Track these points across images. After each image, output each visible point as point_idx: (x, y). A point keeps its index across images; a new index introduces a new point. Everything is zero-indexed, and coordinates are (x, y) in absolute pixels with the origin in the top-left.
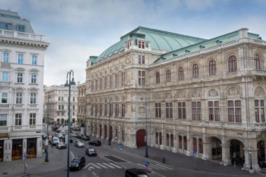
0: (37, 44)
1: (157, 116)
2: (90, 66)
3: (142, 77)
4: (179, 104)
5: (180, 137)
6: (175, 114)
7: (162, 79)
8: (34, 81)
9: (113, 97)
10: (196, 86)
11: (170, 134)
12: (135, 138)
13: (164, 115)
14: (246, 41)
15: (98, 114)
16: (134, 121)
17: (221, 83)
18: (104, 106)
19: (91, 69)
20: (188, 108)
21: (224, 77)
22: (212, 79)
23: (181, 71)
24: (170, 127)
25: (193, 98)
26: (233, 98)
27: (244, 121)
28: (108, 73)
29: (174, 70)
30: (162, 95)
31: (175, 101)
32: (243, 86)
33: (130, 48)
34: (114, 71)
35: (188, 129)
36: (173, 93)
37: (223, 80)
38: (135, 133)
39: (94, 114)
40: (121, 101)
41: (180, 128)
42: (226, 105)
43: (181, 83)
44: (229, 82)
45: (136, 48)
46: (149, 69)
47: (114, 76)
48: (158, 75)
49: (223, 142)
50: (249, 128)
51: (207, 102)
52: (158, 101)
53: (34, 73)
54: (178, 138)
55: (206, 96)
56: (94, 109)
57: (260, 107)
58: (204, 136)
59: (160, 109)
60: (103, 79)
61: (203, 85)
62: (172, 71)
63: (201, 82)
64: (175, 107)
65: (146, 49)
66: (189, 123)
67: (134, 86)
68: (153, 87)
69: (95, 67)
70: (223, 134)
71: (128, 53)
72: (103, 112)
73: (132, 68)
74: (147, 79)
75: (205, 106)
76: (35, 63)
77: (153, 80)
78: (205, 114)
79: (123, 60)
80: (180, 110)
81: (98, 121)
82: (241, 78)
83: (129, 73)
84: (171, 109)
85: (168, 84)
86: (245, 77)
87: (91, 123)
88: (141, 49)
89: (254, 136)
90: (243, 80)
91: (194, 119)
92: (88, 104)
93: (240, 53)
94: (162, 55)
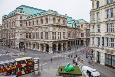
3: (21, 24)
5: (33, 44)
6: (32, 37)
7: (28, 24)
9: (12, 31)
10: (37, 27)
11: (30, 43)
12: (18, 45)
13: (28, 37)
15: (7, 37)
16: (18, 39)
17: (44, 27)
18: (9, 34)
20: (35, 34)
21: (45, 25)
22: (41, 25)
23: (33, 22)
24: (30, 41)
25: (36, 31)
26: (47, 31)
27: (49, 39)
28: (10, 22)
30: (28, 30)
31: (32, 32)
33: (17, 13)
34: (12, 21)
35: (35, 42)
36: (31, 29)
37: (44, 26)
39: (6, 37)
40: (14, 32)
41: (33, 41)
42: (45, 34)
43: (33, 26)
45: (19, 13)
46: (24, 21)
47: (12, 23)
49: (44, 45)
50: (50, 41)
51: (40, 33)
54: (32, 45)
55: (40, 31)
56: (6, 35)
57: (54, 34)
58: (39, 44)
59: (27, 35)
60: (8, 24)
62: (31, 22)
63: (39, 26)
64: (32, 34)
65: (23, 14)
66: (35, 40)
67: (18, 27)
68: (25, 27)
69: (6, 19)
70: (44, 43)
71: (16, 15)
73: (17, 20)
74: (23, 24)
75: (40, 34)
77: (25, 25)
79: (14, 17)
83: (16, 22)
85: (30, 26)
87: (5, 40)
88: (21, 14)
89: (51, 43)
90: (49, 26)
91: (37, 38)
92: (3, 33)
93: (49, 17)
94: (29, 16)
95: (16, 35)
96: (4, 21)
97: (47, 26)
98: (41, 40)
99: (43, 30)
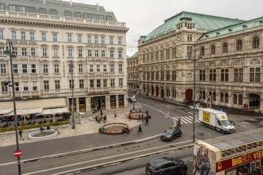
1: (201, 79)
2: (141, 44)
3: (189, 51)
4: (223, 70)
5: (222, 94)
6: (218, 78)
7: (207, 52)
8: (120, 56)
9: (165, 66)
10: (240, 57)
11: (212, 92)
12: (185, 95)
13: (207, 79)
15: (150, 79)
16: (184, 83)
18: (155, 73)
19: (142, 46)
20: (231, 73)
22: (254, 51)
23: (225, 45)
24: (213, 87)
25: (235, 66)
28: (159, 48)
29: (219, 45)
30: (207, 64)
31: (219, 68)
33: (181, 29)
34: (165, 47)
35: (230, 88)
36: (218, 62)
38: (184, 91)
39: (146, 79)
40: (171, 69)
41: (222, 88)
43: (225, 55)
45: (186, 29)
46: (195, 45)
47: (165, 51)
48: (203, 49)
49: (262, 97)
51: (249, 68)
52: (202, 68)
53: (120, 51)
54: (220, 95)
55: (248, 64)
56: (146, 75)
58: (245, 93)
59: (204, 75)
60: (155, 53)
61: (246, 56)
62: (217, 46)
63: (245, 54)
64: (219, 72)
65: (193, 30)
66: (231, 84)
67: (184, 58)
69: (147, 45)
71: (179, 33)
72: (155, 77)
73: (183, 44)
74: (193, 52)
76: (120, 43)
78: (246, 78)
79: (173, 38)
80: (222, 75)
81: (150, 84)
83: (179, 48)
84: (215, 74)
85: (212, 56)
87: (144, 85)
88: (189, 30)
91: (235, 81)
92: (140, 72)
94: (204, 34)
95: (179, 74)
96: (143, 48)
98: (251, 85)
99: (259, 63)
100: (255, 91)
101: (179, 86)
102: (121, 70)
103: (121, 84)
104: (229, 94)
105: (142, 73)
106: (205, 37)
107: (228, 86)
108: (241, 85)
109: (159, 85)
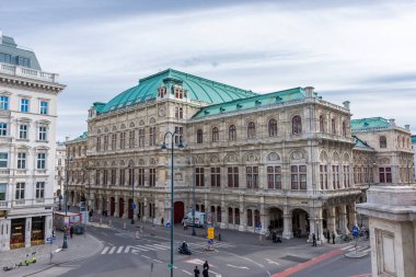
0: (40, 84)
1: (198, 184)
2: (94, 116)
3: (179, 135)
4: (230, 170)
5: (230, 210)
6: (224, 182)
7: (206, 138)
8: (43, 137)
9: (136, 160)
10: (253, 148)
11: (216, 206)
13: (208, 183)
14: (312, 101)
15: (109, 183)
16: (169, 191)
17: (284, 145)
18: (118, 172)
19: (97, 121)
20: (242, 174)
21: (288, 139)
22: (272, 141)
23: (232, 129)
24: (217, 197)
25: (248, 163)
26: (297, 162)
27: (310, 189)
28: (128, 127)
29: (223, 127)
30: (206, 158)
31: (224, 166)
32: (308, 150)
33: (165, 97)
34: (137, 126)
35: (241, 199)
36: (223, 156)
37: (286, 142)
38: (170, 206)
39: (101, 183)
40: (148, 164)
41: (231, 198)
42: (289, 171)
43: (232, 144)
44: (293, 145)
45: (172, 97)
46: (187, 125)
47: (137, 132)
48: (200, 133)
49: (285, 213)
50: (316, 196)
51: (266, 167)
52: (200, 165)
54: (227, 211)
55: (265, 160)
56: (101, 176)
57: (324, 172)
58: (262, 206)
59: (202, 176)
60: (119, 135)
61: (261, 147)
62: (221, 129)
63: (260, 144)
64: (224, 173)
65: (184, 100)
66: (243, 192)
68: (193, 147)
70: (285, 203)
71: (161, 104)
72: (118, 180)
73: (168, 122)
74: (185, 137)
76: (44, 112)
77: (193, 138)
78: (263, 181)
79: (152, 111)
80: (230, 176)
81: (108, 193)
82: (306, 141)
84: (219, 176)
85: (214, 145)
86: (311, 140)
88: (179, 100)
89: (320, 204)
90: (309, 143)
91: (249, 187)
92: (90, 169)
93: (306, 113)
94: (202, 109)
95: (161, 175)
96: (98, 124)
97: (298, 145)
98: (271, 193)
99: (279, 159)
100: (276, 203)
101: (161, 196)
102: (41, 165)
103: (40, 194)
104: (241, 210)
105: (93, 173)
106: (202, 114)
107: (238, 196)
108: (258, 193)
109: (125, 194)
